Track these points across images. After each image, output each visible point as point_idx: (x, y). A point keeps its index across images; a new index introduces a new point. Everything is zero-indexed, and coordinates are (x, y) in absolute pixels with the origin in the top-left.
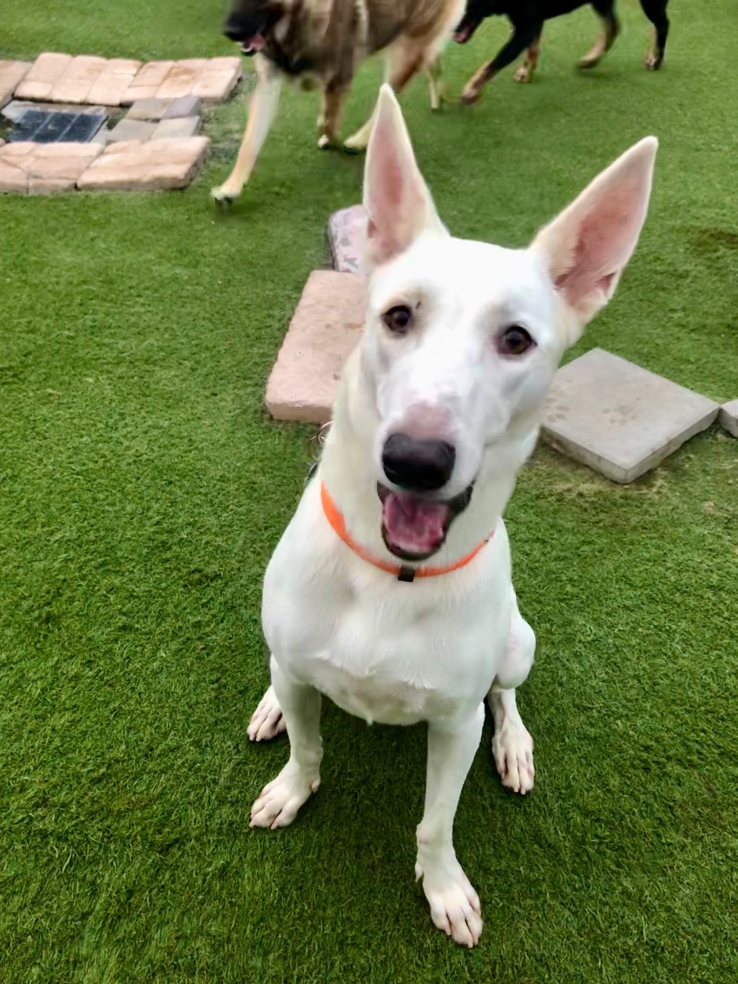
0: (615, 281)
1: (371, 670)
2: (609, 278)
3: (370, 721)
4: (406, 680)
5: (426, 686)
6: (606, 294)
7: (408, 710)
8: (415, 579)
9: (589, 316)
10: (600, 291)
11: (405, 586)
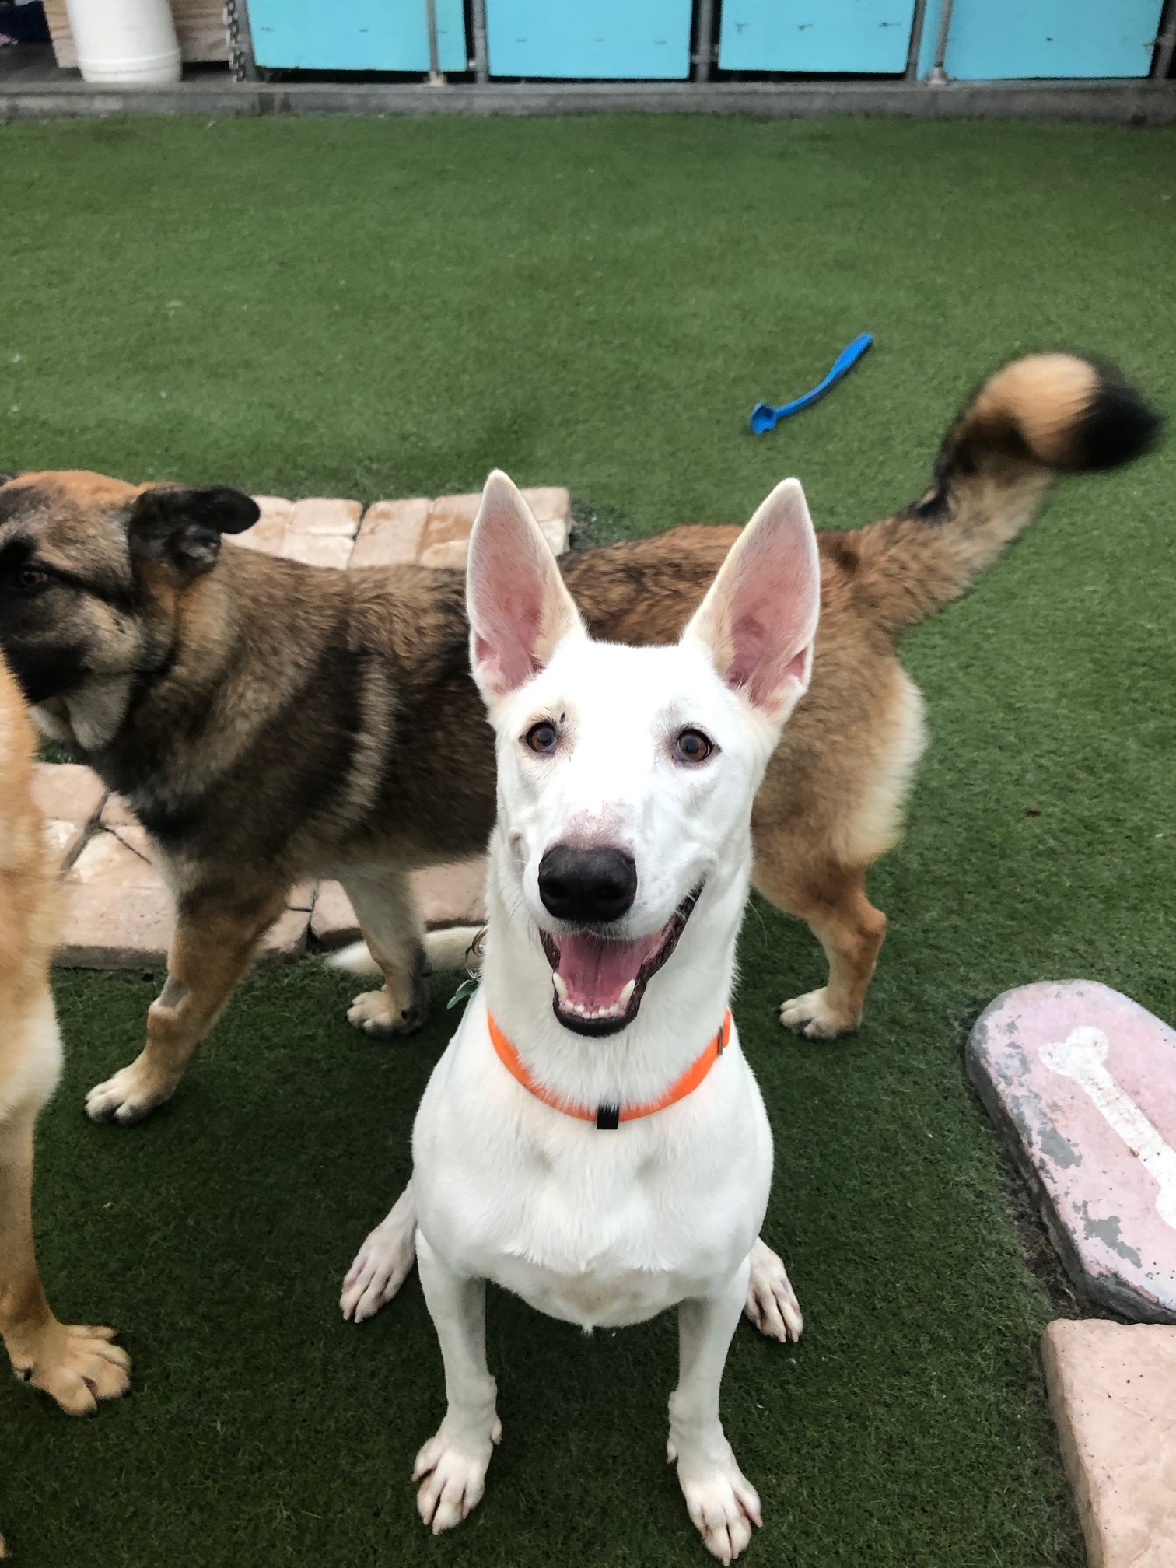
0: (809, 660)
1: (589, 1263)
2: (801, 656)
3: (588, 1327)
4: (637, 1266)
5: (666, 1268)
6: (801, 681)
7: (646, 1303)
8: (620, 1125)
9: (785, 713)
10: (794, 679)
11: (607, 1135)
